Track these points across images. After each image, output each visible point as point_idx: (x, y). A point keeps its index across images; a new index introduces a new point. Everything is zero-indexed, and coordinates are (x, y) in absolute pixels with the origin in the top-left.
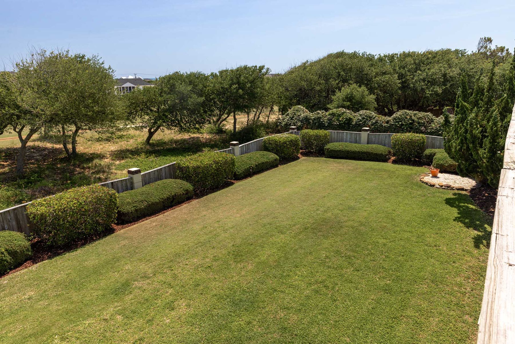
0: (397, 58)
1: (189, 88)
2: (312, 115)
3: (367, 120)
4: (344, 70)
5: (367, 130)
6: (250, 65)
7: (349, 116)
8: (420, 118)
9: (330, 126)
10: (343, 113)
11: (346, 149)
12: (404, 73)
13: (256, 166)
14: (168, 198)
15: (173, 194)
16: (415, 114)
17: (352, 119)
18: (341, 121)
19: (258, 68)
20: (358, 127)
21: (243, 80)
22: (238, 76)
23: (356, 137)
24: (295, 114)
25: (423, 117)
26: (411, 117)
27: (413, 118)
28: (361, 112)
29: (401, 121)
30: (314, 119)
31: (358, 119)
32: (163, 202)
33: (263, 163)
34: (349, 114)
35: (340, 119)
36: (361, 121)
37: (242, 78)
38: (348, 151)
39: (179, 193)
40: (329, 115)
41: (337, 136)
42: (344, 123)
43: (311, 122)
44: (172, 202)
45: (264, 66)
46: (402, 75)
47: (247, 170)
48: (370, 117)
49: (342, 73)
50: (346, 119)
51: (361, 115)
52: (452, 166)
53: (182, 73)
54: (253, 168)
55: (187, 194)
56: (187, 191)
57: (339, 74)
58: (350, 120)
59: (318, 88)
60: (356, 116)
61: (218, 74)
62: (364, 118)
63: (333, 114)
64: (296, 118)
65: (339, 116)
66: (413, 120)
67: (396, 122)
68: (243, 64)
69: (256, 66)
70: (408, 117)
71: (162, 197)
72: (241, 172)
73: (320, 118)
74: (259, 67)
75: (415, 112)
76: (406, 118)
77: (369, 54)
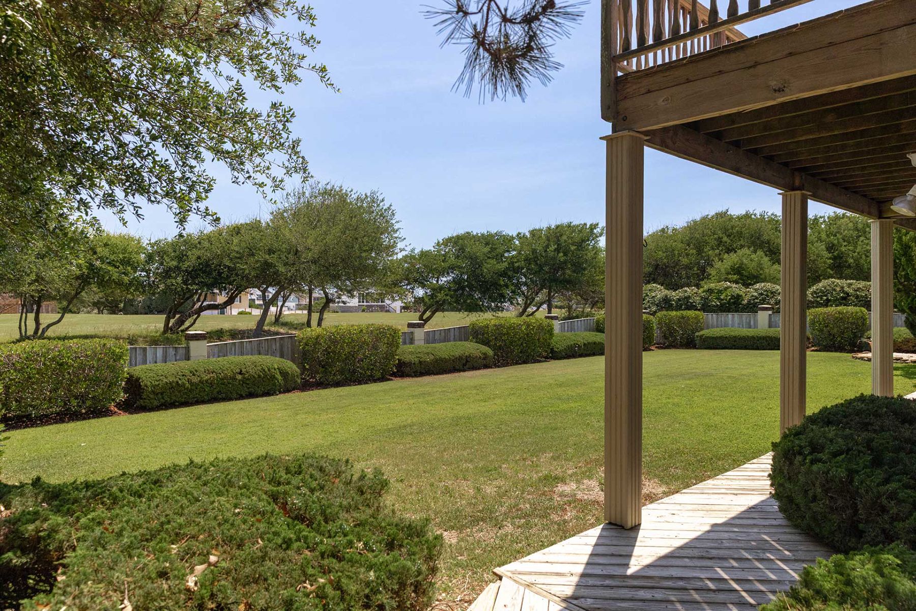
0: (825, 221)
1: (487, 249)
2: (675, 295)
3: (767, 296)
4: (729, 236)
5: (766, 309)
6: (576, 222)
7: (738, 291)
8: (858, 289)
9: (706, 307)
10: (726, 289)
11: (733, 334)
12: (836, 242)
13: (585, 344)
14: (460, 358)
15: (467, 354)
16: (851, 284)
17: (741, 296)
18: (722, 300)
19: (588, 226)
20: (752, 307)
21: (565, 241)
22: (558, 234)
23: (750, 321)
24: (648, 295)
25: (864, 287)
26: (842, 288)
27: (846, 289)
28: (757, 286)
29: (825, 296)
30: (679, 300)
31: (753, 296)
32: (453, 361)
33: (595, 343)
34: (736, 289)
35: (722, 297)
36: (757, 298)
37: (564, 237)
38: (735, 337)
39: (475, 355)
40: (703, 292)
41: (717, 321)
42: (729, 302)
43: (672, 304)
44: (464, 365)
45: (597, 224)
46: (833, 245)
47: (571, 348)
48: (772, 293)
49: (725, 239)
50: (732, 296)
51: (756, 290)
52: (908, 342)
53: (475, 234)
54: (579, 347)
55: (484, 359)
56: (486, 356)
57: (720, 240)
58: (739, 297)
59: (685, 261)
60: (749, 293)
61: (528, 235)
62: (762, 294)
63: (710, 291)
64: (648, 302)
65: (720, 292)
66: (848, 294)
67: (817, 297)
68: (565, 221)
69: (585, 224)
70: (838, 289)
71: (452, 354)
72: (560, 348)
73: (689, 297)
74: (591, 225)
75: (849, 281)
76: (835, 290)
77: (772, 214)
